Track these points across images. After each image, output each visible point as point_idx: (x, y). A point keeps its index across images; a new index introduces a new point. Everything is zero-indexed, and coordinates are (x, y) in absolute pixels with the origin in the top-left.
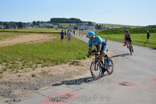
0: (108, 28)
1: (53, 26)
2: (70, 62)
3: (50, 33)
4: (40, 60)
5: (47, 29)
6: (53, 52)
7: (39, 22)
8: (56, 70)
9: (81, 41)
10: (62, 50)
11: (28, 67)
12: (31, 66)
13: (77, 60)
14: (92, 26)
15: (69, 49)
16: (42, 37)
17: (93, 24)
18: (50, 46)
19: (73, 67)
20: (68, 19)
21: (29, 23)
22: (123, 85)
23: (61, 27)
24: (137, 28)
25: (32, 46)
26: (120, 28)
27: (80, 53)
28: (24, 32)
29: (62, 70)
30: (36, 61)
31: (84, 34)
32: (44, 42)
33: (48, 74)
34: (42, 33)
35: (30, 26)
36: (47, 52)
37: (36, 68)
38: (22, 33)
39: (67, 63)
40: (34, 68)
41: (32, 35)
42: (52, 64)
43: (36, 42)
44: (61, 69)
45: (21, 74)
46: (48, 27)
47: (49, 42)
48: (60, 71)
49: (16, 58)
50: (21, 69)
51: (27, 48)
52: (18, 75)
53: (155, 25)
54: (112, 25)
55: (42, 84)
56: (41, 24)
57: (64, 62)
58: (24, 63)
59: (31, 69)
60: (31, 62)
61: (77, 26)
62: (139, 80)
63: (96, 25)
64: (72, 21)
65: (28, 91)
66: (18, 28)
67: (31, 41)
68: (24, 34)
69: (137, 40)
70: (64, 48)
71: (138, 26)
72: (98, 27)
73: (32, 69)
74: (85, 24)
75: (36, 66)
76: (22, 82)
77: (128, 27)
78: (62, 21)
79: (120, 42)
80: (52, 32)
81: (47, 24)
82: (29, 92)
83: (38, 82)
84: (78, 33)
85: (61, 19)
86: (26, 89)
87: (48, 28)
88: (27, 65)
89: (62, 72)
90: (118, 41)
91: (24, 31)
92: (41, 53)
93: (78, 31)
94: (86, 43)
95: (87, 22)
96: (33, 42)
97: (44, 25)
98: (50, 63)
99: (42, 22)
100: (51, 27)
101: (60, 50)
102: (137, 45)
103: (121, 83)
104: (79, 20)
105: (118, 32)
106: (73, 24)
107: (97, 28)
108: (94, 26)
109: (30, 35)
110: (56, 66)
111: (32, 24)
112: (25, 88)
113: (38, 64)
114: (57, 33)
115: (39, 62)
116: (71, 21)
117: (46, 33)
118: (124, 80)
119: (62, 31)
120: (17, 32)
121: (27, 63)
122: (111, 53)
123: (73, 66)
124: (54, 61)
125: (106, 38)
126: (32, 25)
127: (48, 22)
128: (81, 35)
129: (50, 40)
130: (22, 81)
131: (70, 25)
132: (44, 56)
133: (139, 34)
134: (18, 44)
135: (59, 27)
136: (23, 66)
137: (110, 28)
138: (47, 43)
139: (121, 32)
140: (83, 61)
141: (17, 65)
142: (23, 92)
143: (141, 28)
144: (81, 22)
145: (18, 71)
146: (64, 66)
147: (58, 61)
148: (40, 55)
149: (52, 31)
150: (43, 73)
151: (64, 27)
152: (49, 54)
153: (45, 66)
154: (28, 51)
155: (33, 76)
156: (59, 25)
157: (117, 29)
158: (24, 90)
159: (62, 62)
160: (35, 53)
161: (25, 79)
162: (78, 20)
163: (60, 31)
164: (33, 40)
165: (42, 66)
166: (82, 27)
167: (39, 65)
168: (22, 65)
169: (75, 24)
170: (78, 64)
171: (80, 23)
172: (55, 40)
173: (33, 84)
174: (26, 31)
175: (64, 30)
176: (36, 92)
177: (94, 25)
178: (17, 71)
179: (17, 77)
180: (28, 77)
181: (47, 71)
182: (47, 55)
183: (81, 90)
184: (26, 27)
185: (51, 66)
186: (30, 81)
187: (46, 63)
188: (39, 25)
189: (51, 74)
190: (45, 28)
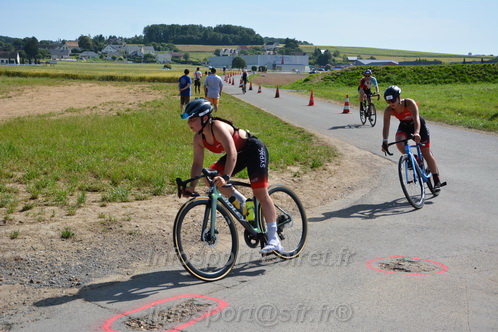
0: (356, 62)
1: (153, 54)
3: (142, 80)
4: (96, 177)
5: (131, 64)
6: (147, 148)
7: (100, 38)
8: (153, 214)
9: (256, 109)
11: (49, 202)
12: (60, 201)
14: (298, 57)
16: (112, 94)
17: (301, 46)
18: (138, 127)
20: (210, 28)
21: (64, 42)
22: (398, 268)
23: (182, 59)
24: (464, 62)
25: (73, 126)
26: (400, 63)
28: (46, 75)
30: (80, 183)
31: (268, 84)
32: (119, 114)
33: (124, 228)
34: (111, 79)
35: (66, 52)
36: (125, 150)
37: (80, 207)
38: (36, 79)
40: (73, 207)
41: (74, 87)
42: (140, 194)
43: (88, 112)
44: (173, 211)
45: (21, 229)
46: (135, 58)
47: (134, 115)
48: (168, 218)
49: (7, 171)
50: (24, 210)
51: (52, 136)
52: (9, 231)
54: (373, 53)
55: (98, 266)
56: (108, 49)
58: (38, 187)
59: (59, 212)
60: (62, 186)
61: (242, 57)
62: (455, 253)
63: (313, 52)
64: (225, 38)
65: (42, 290)
66: (22, 62)
67: (71, 110)
68: (44, 84)
69: (460, 106)
71: (470, 56)
72: (322, 58)
73: (63, 212)
74: (273, 46)
75: (81, 201)
76: (24, 257)
77: (432, 59)
78: (189, 36)
80: (148, 75)
81: (132, 49)
83: (82, 259)
85: (185, 28)
86: (35, 284)
87: (135, 62)
88: (48, 195)
91: (43, 71)
92: (103, 154)
94: (272, 116)
95: (280, 41)
96: (75, 115)
97: (122, 50)
98: (134, 190)
99: (113, 40)
100: (148, 59)
101: (176, 142)
102: (459, 124)
103: (388, 261)
104: (251, 32)
105: (394, 77)
106: (229, 48)
107: (315, 63)
108: (307, 57)
109: (66, 88)
110: (155, 200)
111: (76, 45)
112: (31, 282)
113: (88, 194)
114: (170, 80)
115: (94, 186)
116: (221, 36)
117: (126, 79)
118: (400, 252)
119: (187, 72)
120: (19, 74)
121: (45, 190)
122: (363, 153)
124: (146, 182)
125: (348, 100)
126: (75, 52)
127: (136, 41)
128: (255, 88)
129: (140, 105)
130: (22, 255)
131: (217, 53)
132: (111, 162)
133: (471, 86)
134: (20, 121)
135: (176, 60)
136: (33, 198)
137: (366, 62)
138: (126, 117)
139: (404, 76)
141: (8, 197)
142: (25, 296)
143: (482, 62)
144: (259, 40)
145: (11, 216)
146: (183, 200)
147: (163, 182)
148: (98, 159)
149: (148, 72)
150: (103, 224)
151: (193, 57)
152: (131, 158)
153: (113, 200)
154: (54, 145)
155: (67, 237)
156: (175, 51)
157: (388, 67)
158: (30, 289)
160: (79, 153)
161: (35, 246)
162: (246, 34)
163: (177, 72)
164: (76, 107)
165: (104, 199)
166: (261, 61)
167: (90, 196)
168: (29, 195)
169: (235, 48)
171: (252, 43)
172: (158, 105)
173: (63, 266)
174: (51, 71)
175: (192, 69)
177: (304, 51)
178: (6, 218)
179: (6, 240)
180: (48, 241)
181: (119, 218)
182: (124, 160)
183: (239, 286)
184: (54, 56)
185: (137, 200)
186: (54, 253)
187: (119, 190)
188: (103, 51)
189: (133, 229)
190: (125, 60)
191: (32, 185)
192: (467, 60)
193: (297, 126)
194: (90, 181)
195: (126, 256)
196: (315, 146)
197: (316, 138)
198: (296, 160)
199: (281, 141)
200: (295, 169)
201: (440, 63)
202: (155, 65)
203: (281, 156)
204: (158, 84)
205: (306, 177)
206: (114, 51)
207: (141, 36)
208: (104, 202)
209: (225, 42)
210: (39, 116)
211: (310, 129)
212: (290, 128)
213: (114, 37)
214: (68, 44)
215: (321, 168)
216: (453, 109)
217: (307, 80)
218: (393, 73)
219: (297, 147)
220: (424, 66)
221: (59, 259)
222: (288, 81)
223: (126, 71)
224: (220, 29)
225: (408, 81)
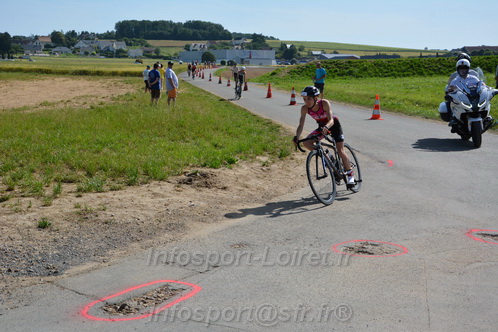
0: (320, 57)
1: (125, 49)
2: (179, 175)
3: (114, 74)
4: (72, 168)
5: (103, 59)
6: (120, 140)
7: (73, 33)
8: (128, 204)
10: (156, 134)
11: (26, 193)
12: (36, 192)
13: (205, 170)
14: (265, 51)
15: (180, 130)
16: (85, 88)
17: (267, 41)
18: (111, 120)
19: (188, 192)
20: (180, 24)
21: (37, 37)
22: (362, 251)
23: (153, 54)
24: (421, 56)
25: (46, 120)
26: (362, 57)
27: (216, 146)
28: (19, 70)
29: (150, 205)
30: (56, 175)
32: (92, 108)
33: (100, 218)
34: (84, 73)
35: (39, 48)
36: (99, 142)
37: (56, 198)
38: (10, 74)
39: (170, 178)
40: (49, 198)
41: (47, 81)
42: (114, 184)
43: (62, 106)
44: (147, 200)
46: (108, 53)
47: (107, 108)
48: (142, 207)
50: (1, 201)
51: (27, 129)
53: (483, 47)
54: (336, 48)
55: (75, 255)
56: (81, 44)
57: (160, 175)
58: (14, 179)
59: (35, 202)
60: (38, 178)
61: (212, 52)
62: (415, 236)
63: (279, 46)
64: (194, 33)
65: (20, 278)
67: (45, 104)
68: (23, 79)
69: (418, 97)
70: (163, 126)
71: (426, 50)
72: (288, 53)
73: (39, 202)
74: (241, 41)
75: (57, 192)
76: (2, 247)
77: (391, 54)
78: (159, 31)
79: (360, 104)
80: (120, 70)
81: (104, 44)
82: (24, 284)
83: (59, 248)
84: (216, 74)
85: (156, 24)
86: (13, 273)
87: (107, 57)
88: (24, 186)
89: (148, 210)
90: (354, 103)
91: (17, 66)
92: (77, 147)
93: (216, 69)
95: (248, 36)
96: (49, 108)
97: (94, 45)
98: (109, 181)
99: (85, 36)
100: (120, 54)
101: (149, 134)
102: (418, 114)
103: (352, 245)
104: (219, 27)
106: (199, 43)
107: (282, 57)
108: (273, 52)
109: (40, 82)
110: (130, 190)
111: (49, 40)
112: (10, 270)
113: (64, 185)
115: (69, 177)
117: (99, 74)
118: (364, 237)
119: (156, 67)
121: (22, 182)
123: (189, 190)
124: (121, 173)
126: (48, 47)
127: (108, 36)
128: (225, 81)
129: (113, 99)
132: (86, 154)
133: (428, 79)
135: (147, 55)
136: (10, 190)
137: (329, 56)
138: (99, 110)
139: (365, 69)
140: (228, 171)
142: (3, 285)
143: (438, 56)
144: (227, 36)
146: (157, 190)
147: (137, 172)
148: (73, 151)
149: (120, 66)
150: (79, 214)
151: (164, 52)
152: (105, 150)
153: (88, 190)
154: (29, 138)
155: (44, 227)
156: (147, 46)
157: (350, 61)
158: (8, 278)
159: (152, 175)
160: (54, 146)
161: (12, 236)
162: (214, 29)
164: (50, 100)
165: (79, 190)
166: (230, 55)
167: (66, 187)
168: (5, 187)
169: (204, 43)
170: (206, 182)
171: (221, 38)
172: (130, 99)
173: (41, 254)
174: (24, 64)
176: (52, 282)
177: (271, 46)
180: (25, 231)
181: (94, 208)
182: (98, 152)
183: (212, 271)
184: (27, 51)
185: (112, 190)
186: (31, 242)
187: (93, 181)
188: (76, 46)
189: (108, 218)
190: (98, 55)
191: (8, 177)
192: (423, 54)
193: (265, 117)
194: (66, 172)
195: (102, 244)
196: (283, 136)
197: (284, 129)
198: (265, 150)
199: (250, 131)
200: (264, 159)
201: (399, 57)
202: (128, 59)
203: (251, 147)
204: (131, 78)
205: (274, 166)
206: (86, 46)
207: (113, 32)
208: (80, 192)
209: (195, 38)
210: (13, 109)
211: (277, 121)
212: (259, 120)
213: (87, 33)
214: (40, 40)
215: (288, 157)
216: (411, 101)
217: (274, 74)
218: (355, 66)
219: (265, 138)
220: (384, 60)
221: (36, 248)
222: (255, 74)
223: (99, 66)
224: (190, 25)
225: (369, 74)
